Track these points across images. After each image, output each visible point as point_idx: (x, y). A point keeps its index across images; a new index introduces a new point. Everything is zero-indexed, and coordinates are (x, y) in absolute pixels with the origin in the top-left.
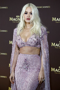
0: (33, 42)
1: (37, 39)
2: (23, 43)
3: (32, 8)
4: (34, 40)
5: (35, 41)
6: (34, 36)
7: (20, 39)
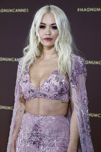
0: (52, 88)
2: (33, 91)
3: (55, 15)
6: (55, 76)
7: (27, 81)
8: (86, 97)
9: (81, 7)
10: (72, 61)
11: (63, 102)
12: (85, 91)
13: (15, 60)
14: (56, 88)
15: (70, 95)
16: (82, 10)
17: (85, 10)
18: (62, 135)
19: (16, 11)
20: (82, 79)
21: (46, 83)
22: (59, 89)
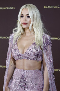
0: (32, 54)
1: (37, 50)
2: (20, 55)
4: (33, 52)
5: (35, 53)
6: (34, 46)
7: (16, 49)
8: (52, 59)
9: (46, 6)
10: (43, 37)
11: (38, 62)
12: (52, 55)
13: (8, 38)
14: (34, 53)
15: (42, 57)
16: (46, 7)
17: (48, 7)
18: (39, 81)
19: (8, 8)
20: (49, 48)
21: (28, 51)
22: (36, 54)
